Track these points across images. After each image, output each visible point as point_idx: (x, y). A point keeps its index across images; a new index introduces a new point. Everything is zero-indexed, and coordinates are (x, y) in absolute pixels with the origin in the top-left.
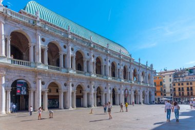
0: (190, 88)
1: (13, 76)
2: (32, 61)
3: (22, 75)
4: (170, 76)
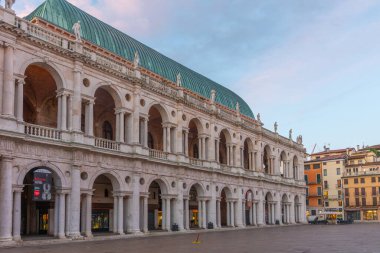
1: (28, 159)
2: (64, 128)
3: (45, 159)
4: (338, 162)
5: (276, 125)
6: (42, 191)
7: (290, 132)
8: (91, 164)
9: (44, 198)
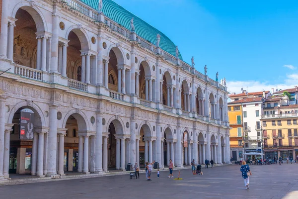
0: (293, 131)
1: (16, 98)
2: (44, 69)
3: (30, 99)
4: (257, 105)
5: (205, 68)
6: (26, 130)
7: (217, 74)
8: (65, 105)
9: (28, 137)
